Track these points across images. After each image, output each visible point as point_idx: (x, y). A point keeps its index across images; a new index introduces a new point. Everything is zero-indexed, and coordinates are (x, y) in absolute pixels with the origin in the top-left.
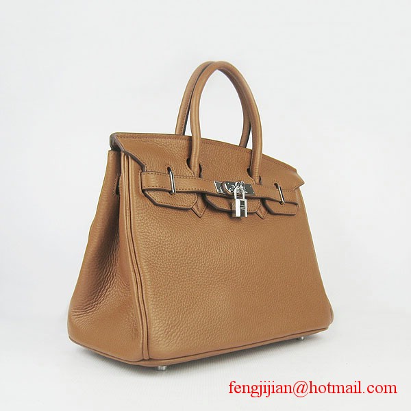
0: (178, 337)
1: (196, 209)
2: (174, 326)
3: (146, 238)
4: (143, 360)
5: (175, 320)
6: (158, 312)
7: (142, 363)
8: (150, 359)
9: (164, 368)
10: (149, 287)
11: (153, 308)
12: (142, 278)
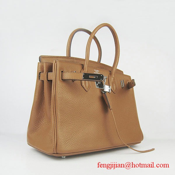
0: (70, 144)
1: (85, 88)
2: (69, 140)
3: (61, 101)
4: (54, 153)
5: (70, 137)
6: (62, 133)
7: (54, 155)
8: (57, 153)
9: (65, 157)
10: (59, 122)
11: (60, 131)
12: (57, 118)
